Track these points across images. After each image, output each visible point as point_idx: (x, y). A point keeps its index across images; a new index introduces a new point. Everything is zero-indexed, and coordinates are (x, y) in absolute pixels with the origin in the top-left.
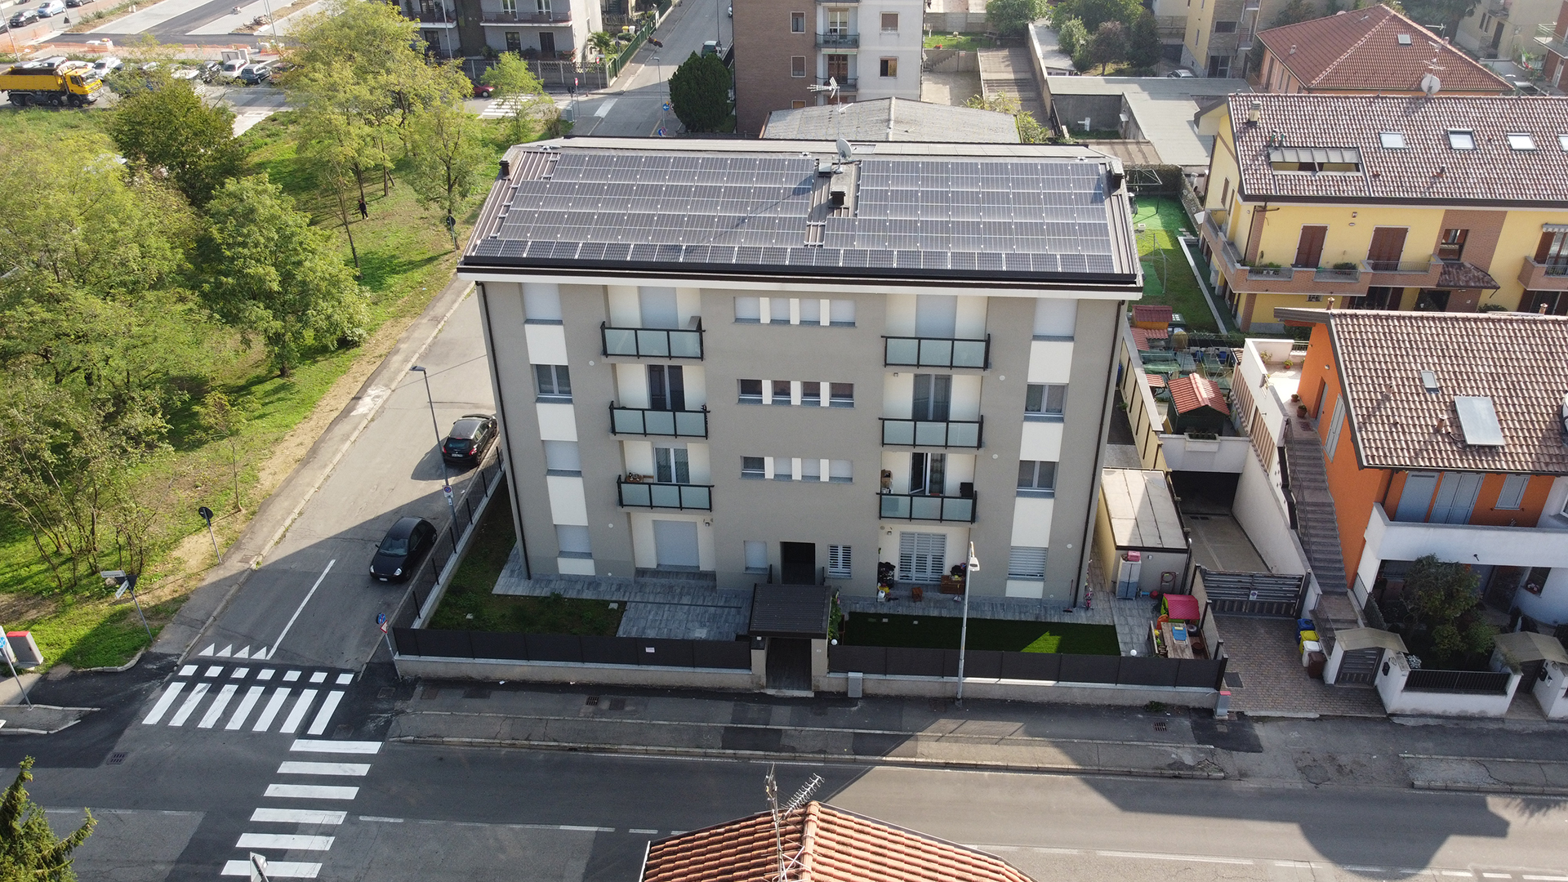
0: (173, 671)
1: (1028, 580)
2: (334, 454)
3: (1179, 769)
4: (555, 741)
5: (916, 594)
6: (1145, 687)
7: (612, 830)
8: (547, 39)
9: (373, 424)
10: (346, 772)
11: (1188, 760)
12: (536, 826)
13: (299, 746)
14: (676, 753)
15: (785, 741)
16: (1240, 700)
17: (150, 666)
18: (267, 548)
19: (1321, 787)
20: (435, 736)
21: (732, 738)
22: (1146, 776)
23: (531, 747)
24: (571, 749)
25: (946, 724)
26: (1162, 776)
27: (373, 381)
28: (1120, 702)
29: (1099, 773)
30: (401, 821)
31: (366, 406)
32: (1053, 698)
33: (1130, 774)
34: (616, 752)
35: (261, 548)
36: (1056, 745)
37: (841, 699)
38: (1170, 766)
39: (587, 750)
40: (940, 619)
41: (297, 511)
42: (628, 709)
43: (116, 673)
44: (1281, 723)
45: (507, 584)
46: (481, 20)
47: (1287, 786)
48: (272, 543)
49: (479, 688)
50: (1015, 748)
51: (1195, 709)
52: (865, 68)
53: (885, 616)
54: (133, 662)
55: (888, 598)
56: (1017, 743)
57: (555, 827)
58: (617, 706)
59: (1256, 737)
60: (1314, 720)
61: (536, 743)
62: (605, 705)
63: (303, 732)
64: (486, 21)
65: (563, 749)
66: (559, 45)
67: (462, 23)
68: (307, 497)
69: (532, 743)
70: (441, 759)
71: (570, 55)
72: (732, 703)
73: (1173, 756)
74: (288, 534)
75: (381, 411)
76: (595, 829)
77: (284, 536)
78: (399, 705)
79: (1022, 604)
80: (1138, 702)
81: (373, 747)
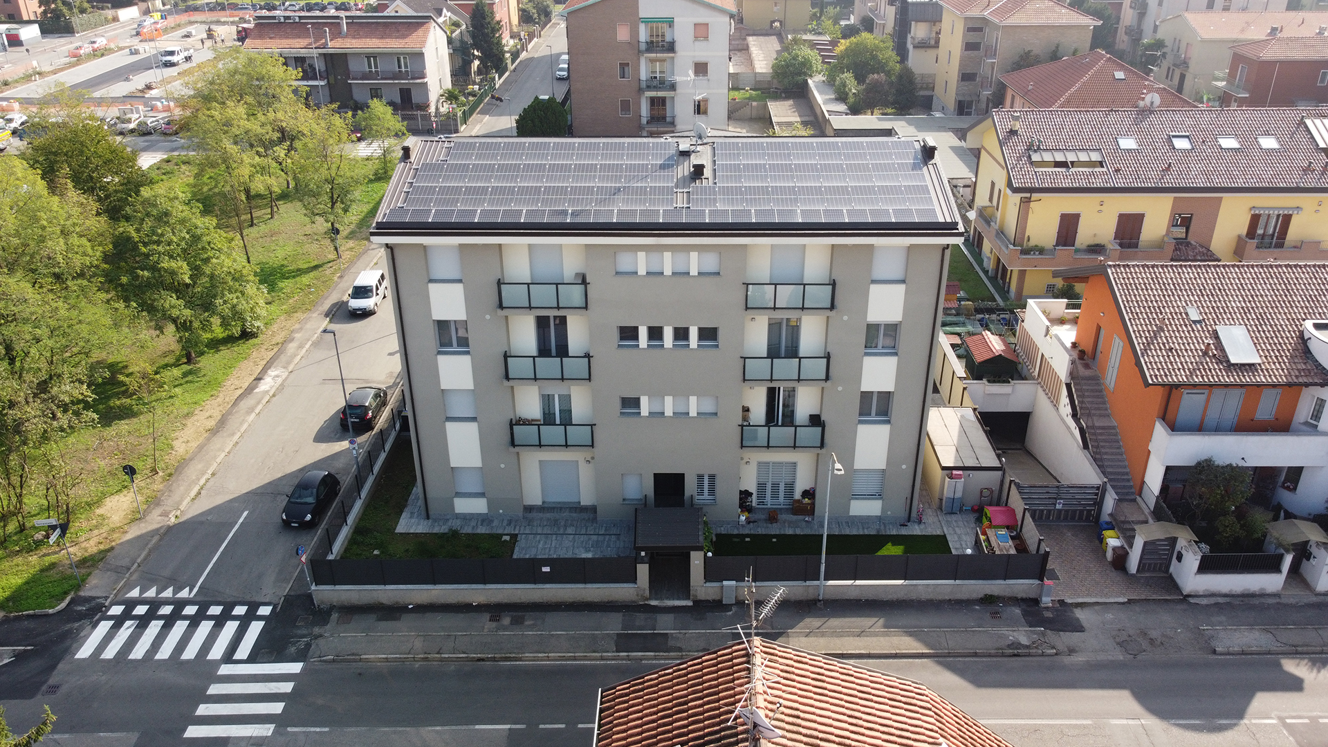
0: (101, 611)
1: (869, 499)
2: (241, 424)
3: (1017, 648)
4: (464, 653)
5: (772, 517)
6: (980, 582)
7: (523, 726)
8: (406, 94)
9: (274, 399)
10: (270, 690)
11: (1024, 640)
12: (454, 727)
13: (225, 670)
14: (575, 659)
15: (671, 643)
16: (1059, 590)
17: (79, 608)
18: (185, 503)
19: (1139, 657)
20: (353, 654)
21: (624, 642)
22: (990, 656)
23: (442, 660)
24: (480, 660)
25: (812, 622)
26: (1003, 655)
27: (272, 363)
28: (959, 596)
29: (949, 655)
30: (327, 729)
31: (267, 384)
32: (901, 595)
33: (975, 655)
34: (520, 659)
35: (180, 503)
36: (910, 634)
37: (717, 606)
38: (1009, 646)
39: (494, 659)
40: (796, 536)
41: (210, 472)
42: (527, 623)
43: (47, 615)
44: (1097, 608)
45: (408, 524)
46: (349, 78)
47: (1110, 658)
48: (188, 499)
49: (392, 612)
50: (875, 639)
51: (1023, 600)
52: (682, 109)
53: (747, 536)
54: (63, 605)
55: (748, 521)
56: (876, 635)
57: (471, 727)
58: (517, 622)
59: (1078, 619)
60: (1123, 603)
61: (447, 656)
62: (506, 621)
63: (228, 658)
64: (353, 79)
65: (473, 660)
66: (416, 99)
67: (332, 81)
68: (219, 460)
69: (443, 656)
70: (360, 674)
71: (425, 107)
72: (621, 614)
73: (1011, 638)
74: (202, 492)
75: (281, 388)
76: (508, 726)
77: (199, 493)
78: (316, 630)
79: (864, 520)
80: (975, 596)
81: (296, 668)
